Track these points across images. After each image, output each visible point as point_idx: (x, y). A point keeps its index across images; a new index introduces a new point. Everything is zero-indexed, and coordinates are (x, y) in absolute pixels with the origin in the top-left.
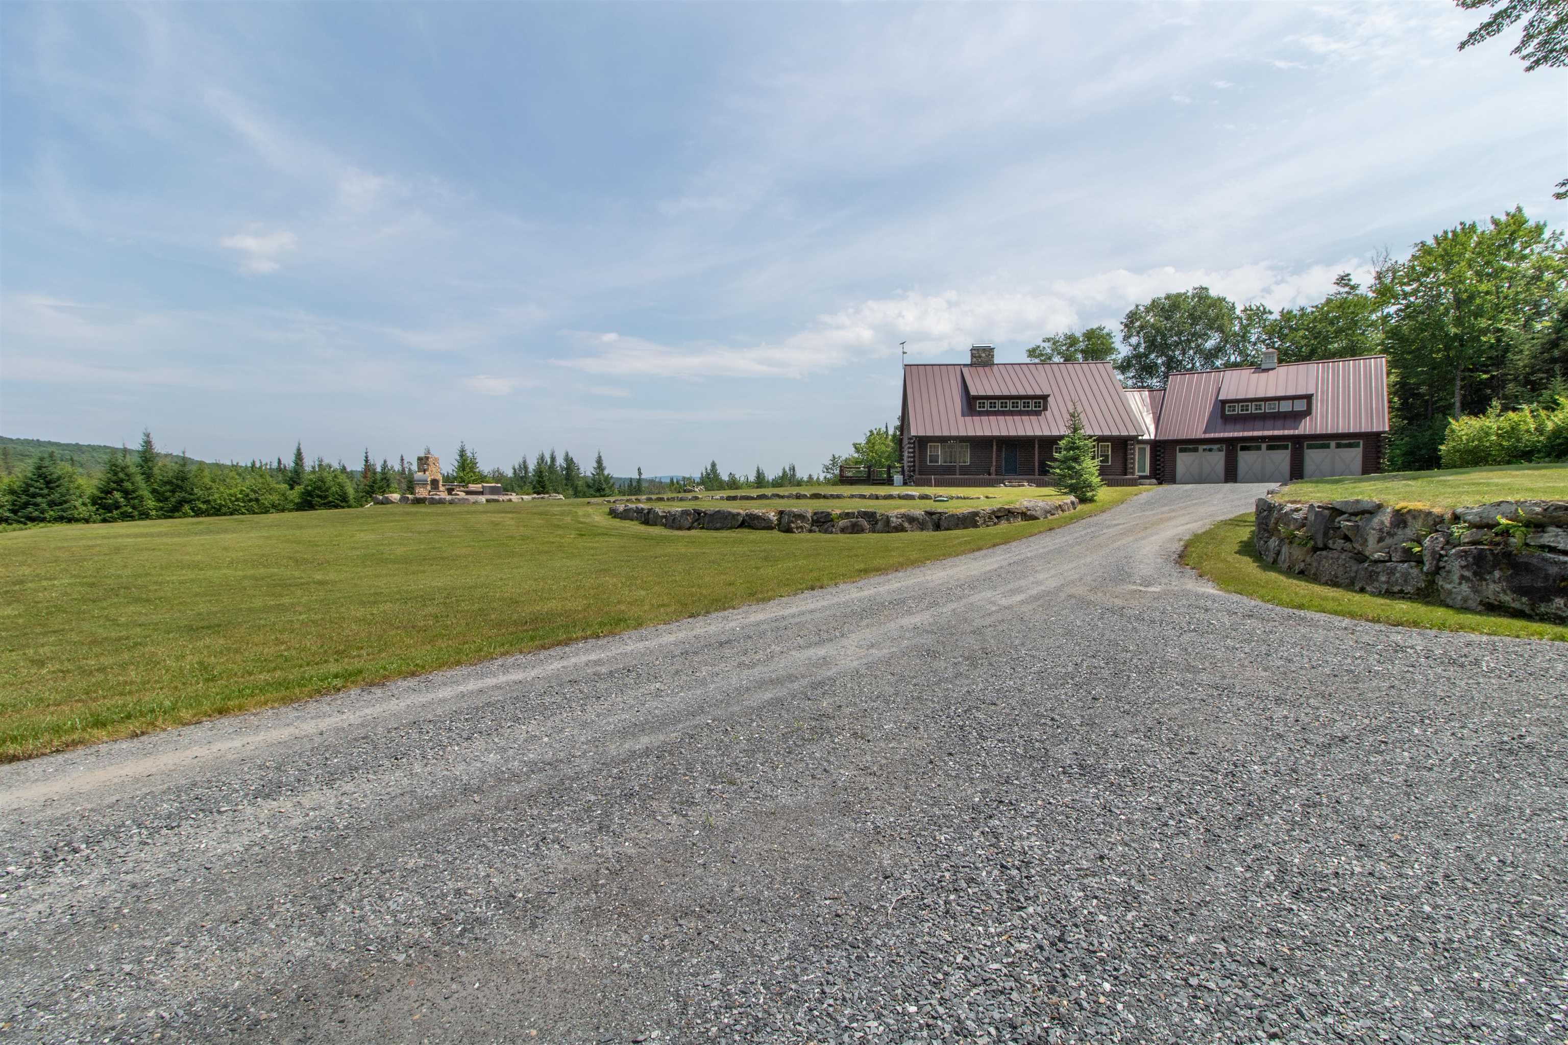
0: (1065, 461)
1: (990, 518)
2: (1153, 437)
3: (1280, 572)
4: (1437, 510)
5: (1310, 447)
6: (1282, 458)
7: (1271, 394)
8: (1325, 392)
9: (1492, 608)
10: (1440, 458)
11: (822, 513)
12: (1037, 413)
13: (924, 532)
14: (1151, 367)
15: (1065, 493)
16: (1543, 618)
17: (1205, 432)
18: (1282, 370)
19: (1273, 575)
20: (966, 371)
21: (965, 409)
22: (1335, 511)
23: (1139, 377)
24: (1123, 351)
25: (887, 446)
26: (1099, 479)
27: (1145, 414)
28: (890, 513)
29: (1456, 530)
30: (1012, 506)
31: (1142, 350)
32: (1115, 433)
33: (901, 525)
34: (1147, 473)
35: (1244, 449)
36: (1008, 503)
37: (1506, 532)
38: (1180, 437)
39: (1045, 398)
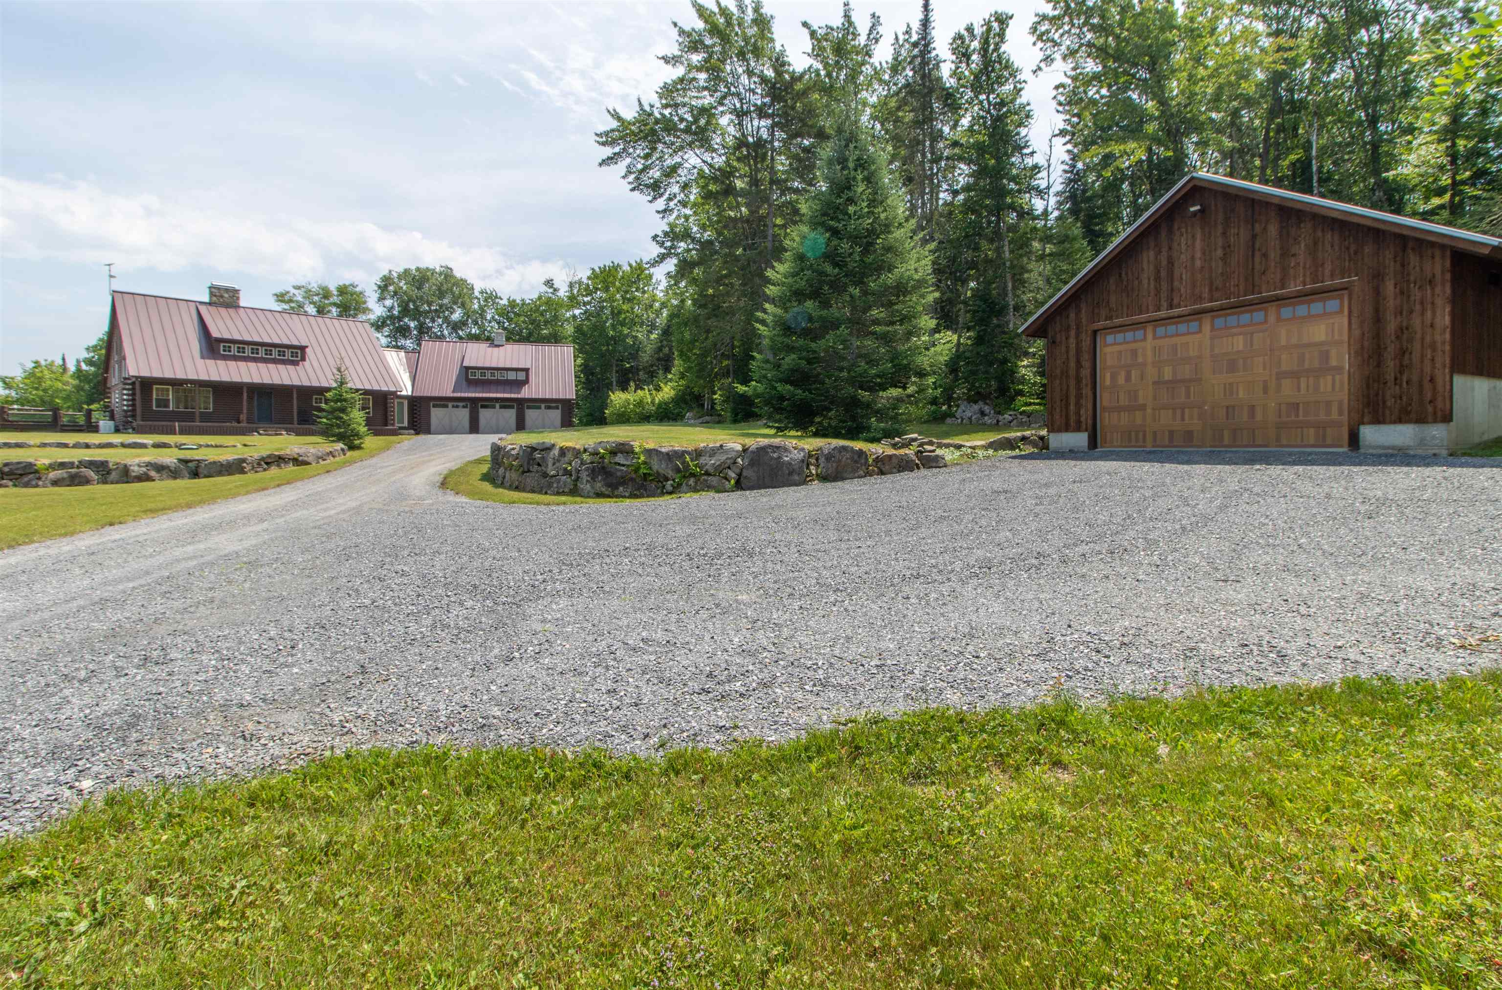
0: (333, 411)
1: (259, 464)
2: (410, 393)
3: (505, 488)
4: (577, 447)
5: (529, 408)
6: (510, 415)
7: (501, 365)
8: (537, 367)
9: (599, 495)
10: (605, 418)
11: (18, 463)
12: (295, 363)
13: (178, 481)
14: (405, 330)
15: (333, 441)
16: (617, 497)
17: (453, 392)
18: (509, 347)
19: (501, 490)
20: (203, 310)
21: (205, 352)
22: (533, 449)
23: (393, 336)
24: (377, 310)
25: (66, 383)
26: (366, 429)
27: (402, 372)
28: (128, 462)
29: (585, 457)
30: (282, 453)
31: (396, 313)
32: (376, 387)
33: (145, 474)
34: (406, 424)
35: (483, 407)
36: (277, 450)
37: (602, 457)
38: (433, 395)
39: (303, 349)
